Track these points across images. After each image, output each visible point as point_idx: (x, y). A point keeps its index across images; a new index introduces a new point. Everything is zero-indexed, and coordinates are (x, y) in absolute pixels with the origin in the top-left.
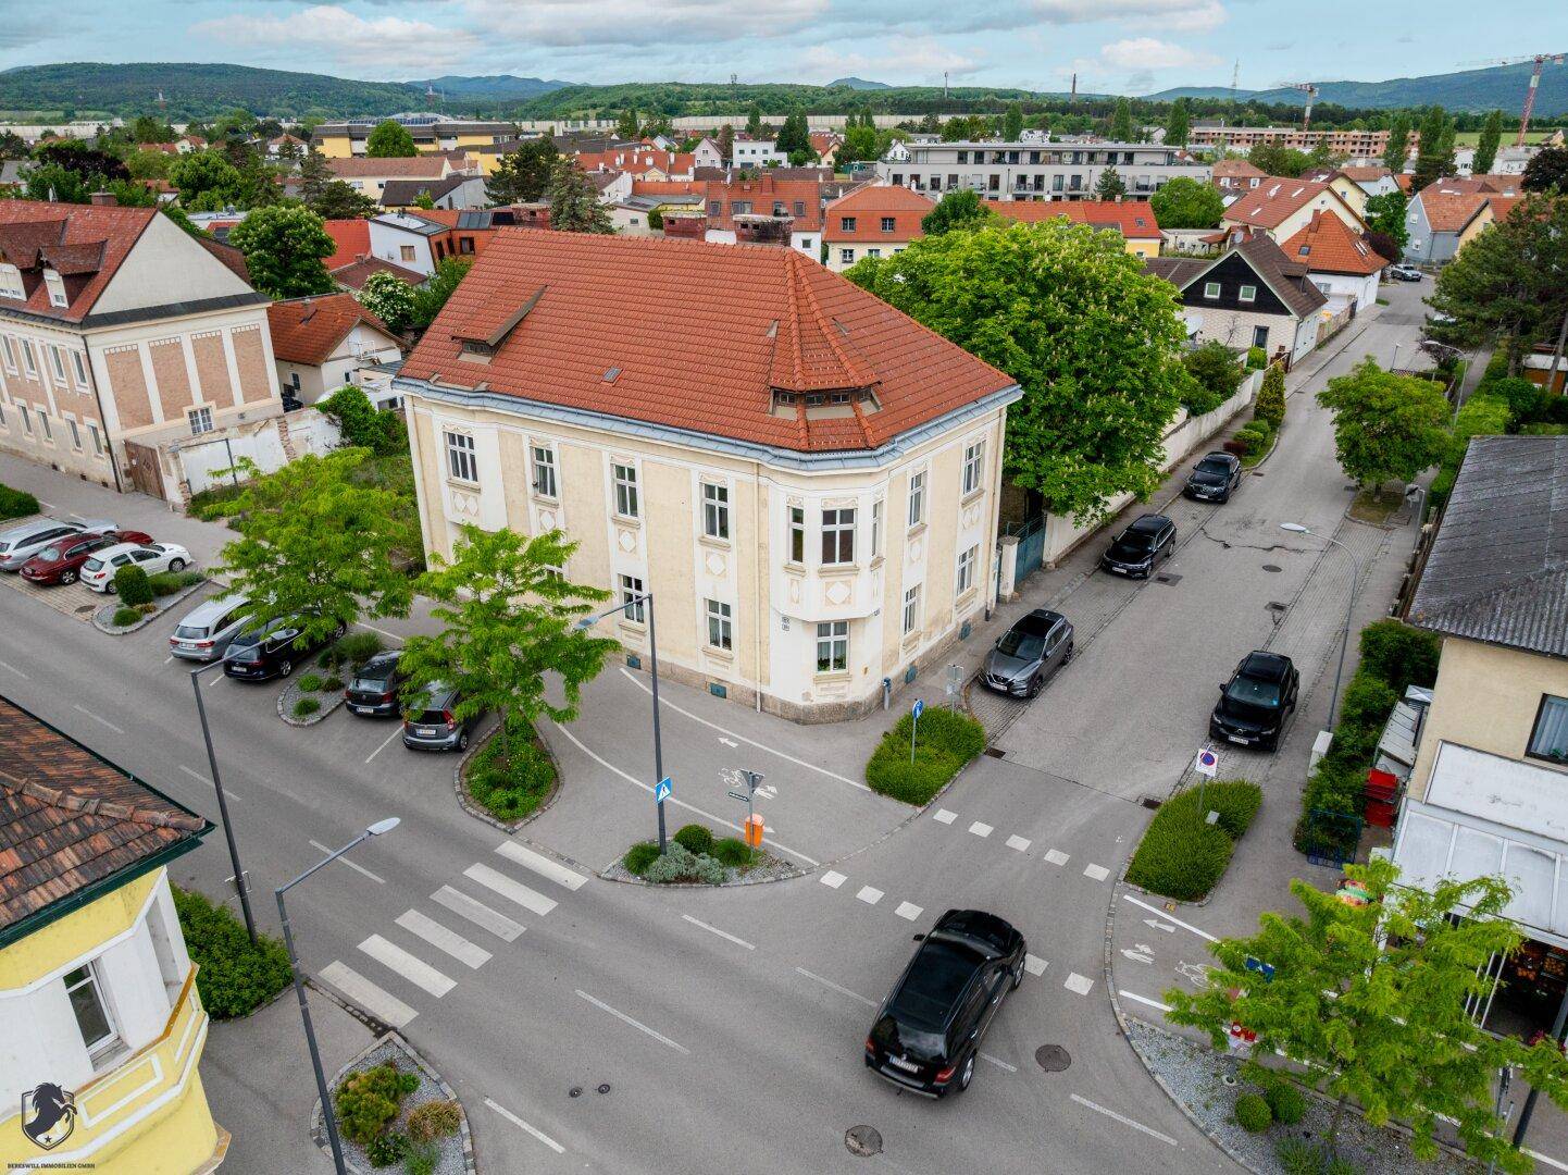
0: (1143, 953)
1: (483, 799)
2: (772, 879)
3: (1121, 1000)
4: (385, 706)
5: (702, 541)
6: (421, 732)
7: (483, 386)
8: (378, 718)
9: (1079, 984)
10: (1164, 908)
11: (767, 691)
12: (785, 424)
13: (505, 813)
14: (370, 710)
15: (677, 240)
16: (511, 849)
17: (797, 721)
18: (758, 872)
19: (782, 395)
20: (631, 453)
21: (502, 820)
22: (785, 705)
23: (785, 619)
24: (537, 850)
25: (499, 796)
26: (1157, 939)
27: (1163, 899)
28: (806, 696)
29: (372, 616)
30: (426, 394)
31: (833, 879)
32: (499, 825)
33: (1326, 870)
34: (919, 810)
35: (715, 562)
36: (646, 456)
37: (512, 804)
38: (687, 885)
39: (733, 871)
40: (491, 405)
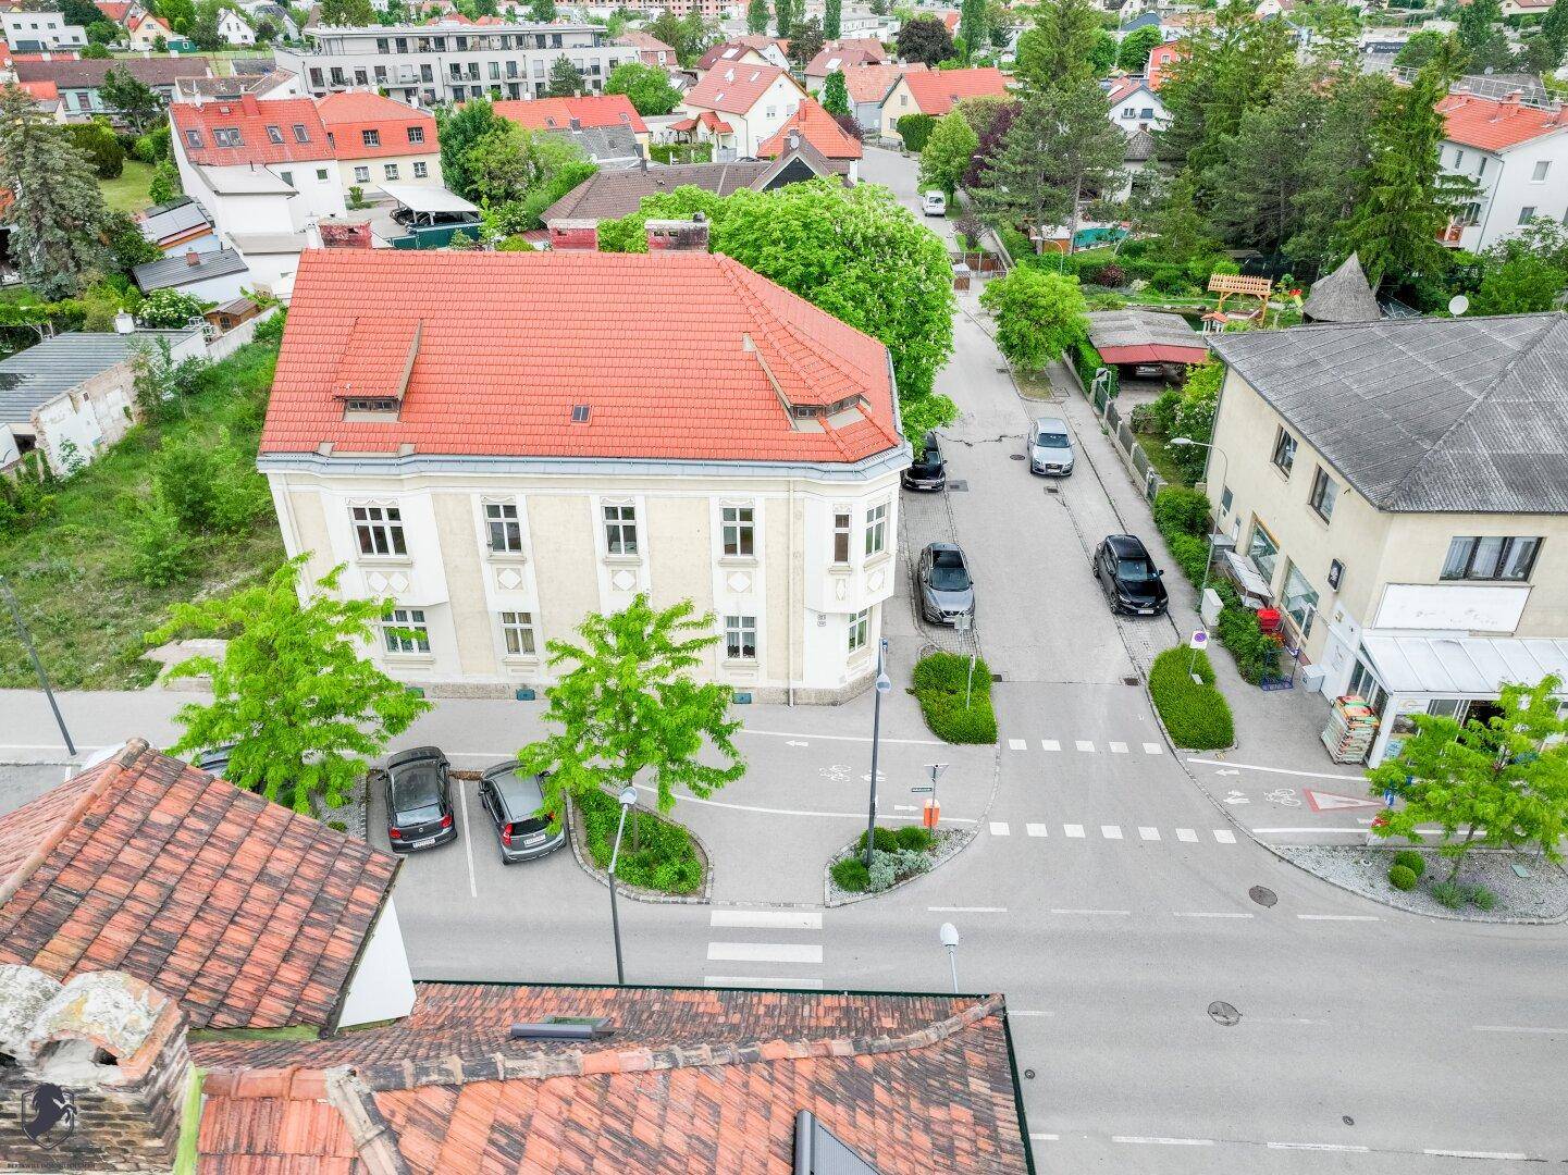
0: (1237, 797)
1: (648, 882)
2: (959, 848)
3: (1258, 835)
4: (445, 831)
5: (722, 564)
6: (528, 842)
7: (407, 449)
8: (442, 844)
9: (1225, 836)
10: (1218, 759)
11: (794, 684)
12: (814, 438)
13: (684, 886)
14: (431, 841)
15: (573, 252)
16: (720, 917)
17: (834, 704)
18: (943, 846)
19: (799, 411)
20: (630, 492)
21: (685, 894)
22: (819, 693)
23: (822, 617)
24: (744, 908)
25: (663, 873)
26: (1234, 782)
27: (1212, 752)
28: (842, 679)
29: (383, 739)
30: (325, 469)
31: (1000, 829)
32: (689, 900)
33: (1279, 692)
34: (997, 746)
35: (739, 580)
36: (650, 493)
37: (682, 876)
38: (904, 882)
39: (926, 854)
40: (433, 470)
